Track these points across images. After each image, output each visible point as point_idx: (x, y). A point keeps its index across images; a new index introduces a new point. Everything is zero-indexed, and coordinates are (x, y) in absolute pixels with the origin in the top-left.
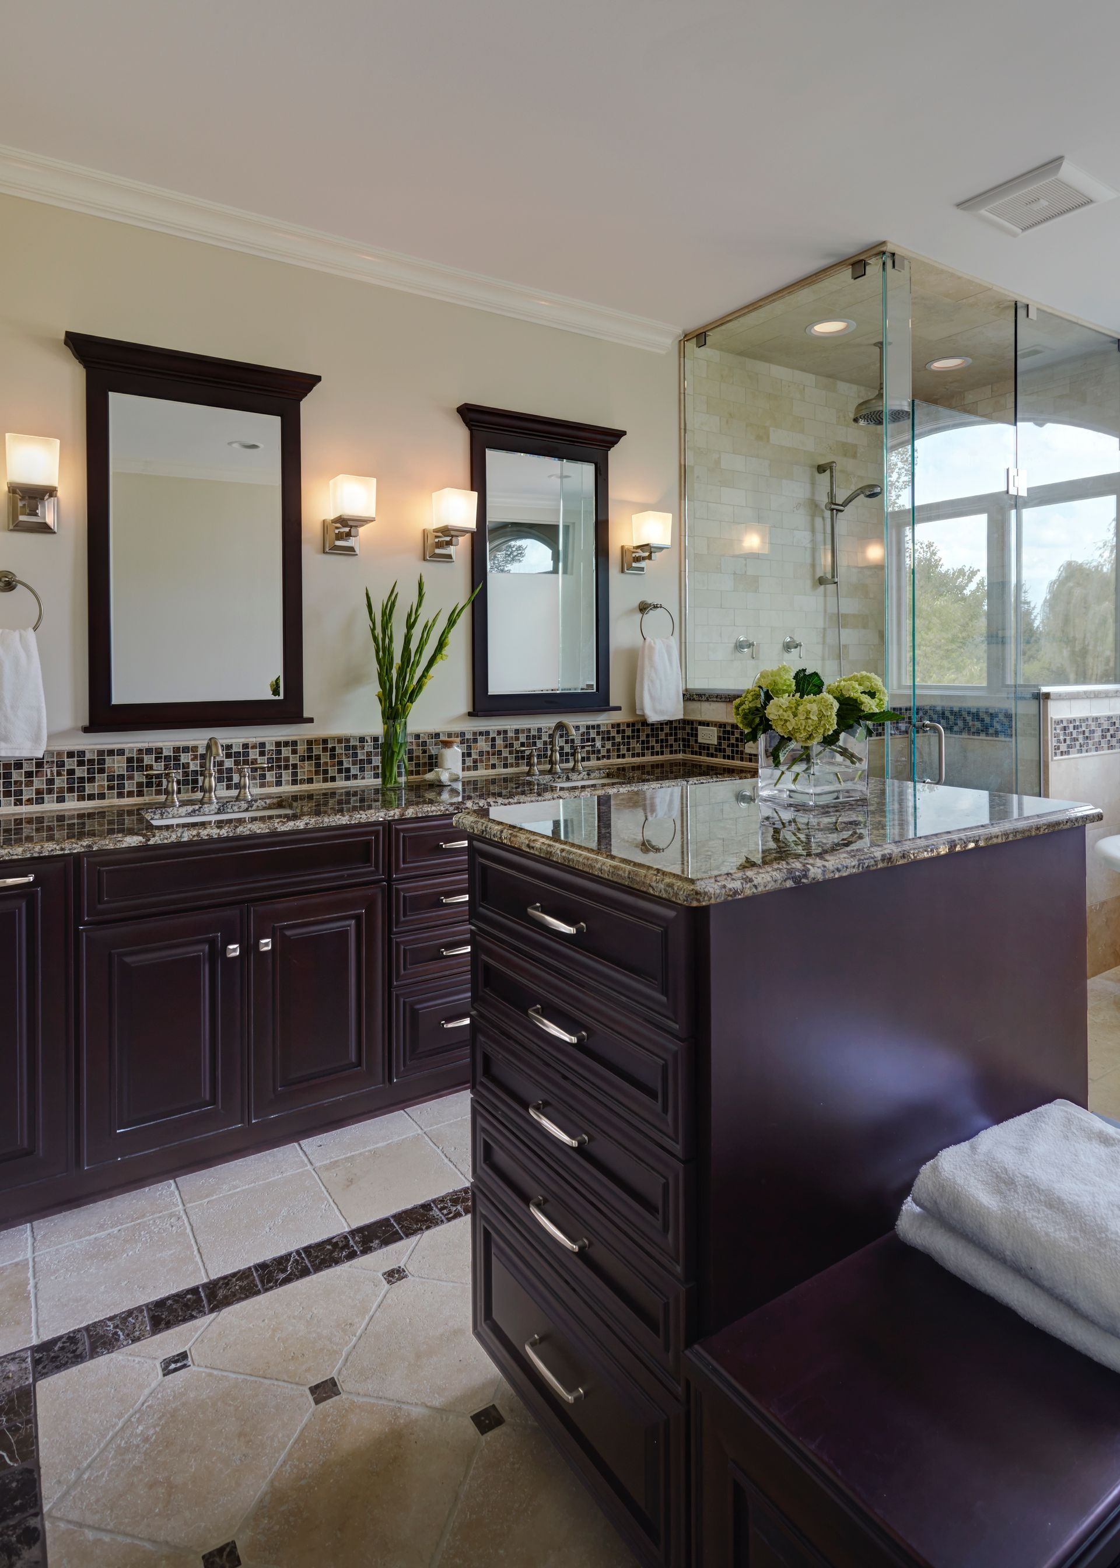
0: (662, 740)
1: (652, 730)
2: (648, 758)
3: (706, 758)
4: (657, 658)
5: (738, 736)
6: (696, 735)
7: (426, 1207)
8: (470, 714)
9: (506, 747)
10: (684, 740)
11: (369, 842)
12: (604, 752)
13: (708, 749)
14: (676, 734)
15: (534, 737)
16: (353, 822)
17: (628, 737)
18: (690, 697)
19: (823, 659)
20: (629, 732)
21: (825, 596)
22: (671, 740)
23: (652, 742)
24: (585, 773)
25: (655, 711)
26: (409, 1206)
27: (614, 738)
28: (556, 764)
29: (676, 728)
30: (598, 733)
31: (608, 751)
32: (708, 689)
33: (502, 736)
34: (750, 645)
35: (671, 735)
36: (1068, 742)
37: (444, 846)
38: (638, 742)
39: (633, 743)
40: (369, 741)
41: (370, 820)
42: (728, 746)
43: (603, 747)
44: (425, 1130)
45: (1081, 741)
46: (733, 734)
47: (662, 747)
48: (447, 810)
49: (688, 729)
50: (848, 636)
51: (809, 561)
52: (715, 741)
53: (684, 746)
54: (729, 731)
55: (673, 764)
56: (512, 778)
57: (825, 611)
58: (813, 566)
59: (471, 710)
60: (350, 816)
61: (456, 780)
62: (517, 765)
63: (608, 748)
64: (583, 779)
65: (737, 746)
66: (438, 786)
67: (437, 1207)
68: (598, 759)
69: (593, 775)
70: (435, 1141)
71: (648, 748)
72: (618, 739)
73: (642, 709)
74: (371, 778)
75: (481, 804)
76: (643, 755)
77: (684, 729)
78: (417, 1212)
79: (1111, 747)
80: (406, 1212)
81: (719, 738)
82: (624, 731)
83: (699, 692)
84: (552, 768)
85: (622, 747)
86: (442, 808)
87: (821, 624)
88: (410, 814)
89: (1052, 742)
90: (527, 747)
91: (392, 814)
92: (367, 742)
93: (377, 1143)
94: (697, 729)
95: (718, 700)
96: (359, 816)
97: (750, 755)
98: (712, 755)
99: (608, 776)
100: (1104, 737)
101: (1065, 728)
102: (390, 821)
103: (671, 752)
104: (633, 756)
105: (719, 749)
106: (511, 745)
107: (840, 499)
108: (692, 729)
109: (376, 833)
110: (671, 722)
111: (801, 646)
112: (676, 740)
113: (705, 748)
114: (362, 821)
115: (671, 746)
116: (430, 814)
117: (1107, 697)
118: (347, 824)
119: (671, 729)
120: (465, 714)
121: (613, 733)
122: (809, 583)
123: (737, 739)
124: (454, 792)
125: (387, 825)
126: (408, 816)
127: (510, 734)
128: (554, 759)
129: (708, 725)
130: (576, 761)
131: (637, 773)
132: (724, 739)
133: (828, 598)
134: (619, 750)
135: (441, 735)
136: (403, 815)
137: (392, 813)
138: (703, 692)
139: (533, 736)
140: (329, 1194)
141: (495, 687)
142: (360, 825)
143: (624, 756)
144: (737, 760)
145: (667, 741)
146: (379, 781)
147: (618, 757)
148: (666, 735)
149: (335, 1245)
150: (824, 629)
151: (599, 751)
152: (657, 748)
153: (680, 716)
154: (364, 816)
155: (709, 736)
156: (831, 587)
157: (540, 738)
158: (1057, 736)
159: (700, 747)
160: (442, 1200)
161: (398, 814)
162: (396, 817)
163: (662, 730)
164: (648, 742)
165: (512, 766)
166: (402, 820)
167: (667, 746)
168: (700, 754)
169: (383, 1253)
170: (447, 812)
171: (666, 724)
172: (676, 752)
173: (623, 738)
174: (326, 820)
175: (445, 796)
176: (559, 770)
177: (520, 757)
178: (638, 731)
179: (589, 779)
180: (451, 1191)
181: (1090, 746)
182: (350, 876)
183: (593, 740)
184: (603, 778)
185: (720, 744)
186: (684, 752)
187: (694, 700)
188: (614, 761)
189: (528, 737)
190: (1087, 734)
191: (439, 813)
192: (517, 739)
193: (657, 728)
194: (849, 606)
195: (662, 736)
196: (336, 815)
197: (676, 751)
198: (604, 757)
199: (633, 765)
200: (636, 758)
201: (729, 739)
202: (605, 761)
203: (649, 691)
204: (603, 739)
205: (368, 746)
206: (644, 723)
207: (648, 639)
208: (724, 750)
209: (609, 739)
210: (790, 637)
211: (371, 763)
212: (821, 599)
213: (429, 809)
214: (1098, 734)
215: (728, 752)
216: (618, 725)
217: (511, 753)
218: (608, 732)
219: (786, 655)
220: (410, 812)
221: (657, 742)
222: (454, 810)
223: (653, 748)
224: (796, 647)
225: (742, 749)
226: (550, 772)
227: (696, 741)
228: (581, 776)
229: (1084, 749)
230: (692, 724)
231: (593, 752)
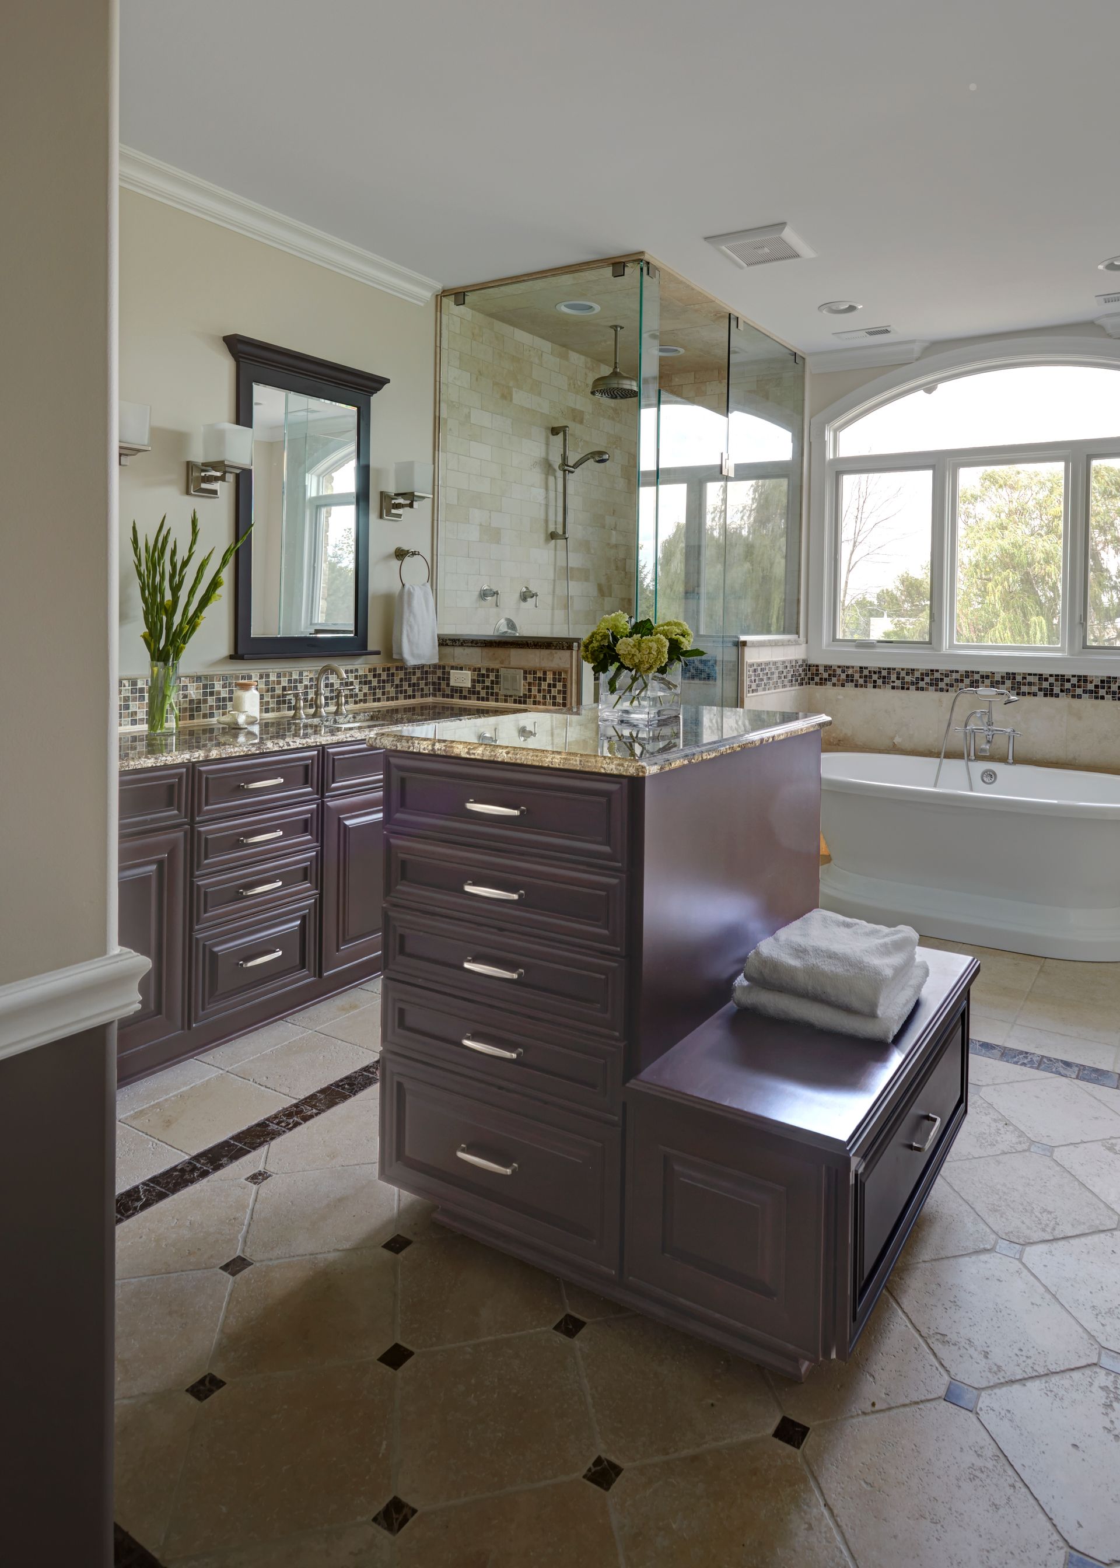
0: (414, 684)
1: (406, 674)
2: (402, 702)
3: (458, 700)
4: (416, 603)
5: (494, 679)
6: (448, 679)
7: (262, 1125)
8: (231, 657)
9: (268, 691)
10: (434, 684)
11: (171, 787)
12: (361, 697)
13: (461, 692)
14: (426, 678)
15: (296, 681)
16: (158, 765)
17: (384, 681)
18: (444, 642)
19: (553, 609)
20: (384, 677)
21: (556, 550)
22: (422, 683)
23: (405, 686)
24: (351, 716)
25: (412, 654)
26: (244, 1128)
27: (370, 682)
28: (321, 708)
29: (427, 672)
30: (356, 677)
31: (365, 695)
32: (462, 635)
33: (264, 680)
34: (497, 593)
35: (422, 679)
36: (757, 682)
37: (245, 787)
38: (392, 686)
39: (388, 687)
40: (127, 685)
41: (175, 762)
42: (483, 689)
43: (360, 691)
44: (227, 1069)
45: (765, 681)
46: (488, 677)
47: (414, 691)
48: (249, 750)
49: (439, 673)
50: (575, 588)
51: (543, 516)
52: (468, 684)
53: (434, 690)
54: (483, 674)
55: (423, 707)
56: (273, 723)
57: (555, 565)
58: (547, 521)
59: (232, 653)
60: (156, 758)
61: (252, 723)
62: (279, 710)
63: (365, 691)
64: (349, 722)
65: (492, 688)
66: (234, 729)
67: (272, 1123)
68: (356, 703)
69: (358, 718)
70: (242, 1076)
71: (401, 692)
72: (375, 683)
73: (401, 653)
74: (128, 724)
75: (281, 745)
76: (397, 699)
77: (434, 673)
78: (253, 1131)
79: (784, 686)
80: (243, 1132)
81: (473, 681)
82: (380, 675)
83: (452, 638)
84: (337, 709)
85: (377, 691)
86: (245, 749)
87: (551, 576)
88: (215, 755)
89: (747, 682)
90: (289, 690)
91: (197, 756)
92: (124, 686)
93: (179, 1088)
94: (449, 673)
95: (473, 645)
96: (164, 758)
97: (506, 696)
98: (465, 698)
99: (372, 718)
100: (780, 678)
101: (755, 671)
102: (194, 763)
103: (422, 696)
104: (388, 699)
105: (473, 692)
106: (273, 689)
107: (571, 463)
108: (444, 673)
109: (180, 776)
110: (423, 666)
111: (537, 596)
112: (426, 684)
113: (457, 691)
114: (168, 763)
115: (422, 690)
116: (233, 755)
117: (783, 645)
118: (152, 767)
119: (422, 673)
120: (226, 658)
121: (370, 678)
122: (542, 536)
123: (492, 682)
124: (251, 734)
125: (192, 767)
126: (213, 758)
127: (273, 678)
128: (319, 702)
129: (461, 669)
130: (338, 705)
131: (409, 715)
132: (479, 682)
133: (558, 552)
134: (374, 694)
135: (203, 678)
136: (208, 756)
137: (196, 754)
138: (458, 638)
139: (294, 679)
140: (150, 1136)
141: (257, 630)
142: (166, 767)
143: (379, 700)
144: (492, 701)
145: (418, 684)
146: (145, 727)
147: (374, 700)
148: (418, 679)
149: (182, 1170)
150: (554, 580)
151: (356, 695)
152: (410, 692)
153: (436, 661)
154: (169, 758)
155: (462, 679)
156: (561, 542)
157: (301, 682)
158: (750, 676)
159: (452, 690)
160: (276, 1117)
161: (203, 755)
162: (201, 759)
163: (414, 674)
164: (401, 686)
165: (273, 711)
166: (207, 761)
167: (418, 690)
168: (452, 697)
169: (238, 1166)
170: (250, 753)
171: (418, 668)
172: (426, 696)
173: (379, 682)
174: (132, 763)
175: (242, 739)
176: (324, 714)
177: (281, 701)
178: (393, 674)
179: (354, 722)
180: (281, 1109)
181: (771, 685)
182: (153, 821)
183: (352, 684)
184: (367, 720)
185: (474, 686)
186: (435, 695)
187: (447, 645)
188: (370, 704)
189: (290, 681)
190: (769, 676)
191: (242, 754)
192: (279, 683)
193: (410, 672)
194: (576, 560)
195: (414, 680)
196: (140, 758)
197: (426, 694)
198: (361, 701)
199: (387, 708)
200: (390, 702)
201: (483, 682)
202: (362, 704)
203: (408, 636)
204: (360, 683)
205: (126, 690)
206: (402, 667)
207: (407, 586)
208: (479, 693)
209: (365, 683)
210: (526, 587)
211: (128, 708)
212: (553, 552)
213: (232, 750)
214: (776, 675)
215: (483, 694)
216: (375, 670)
217: (272, 697)
218: (366, 676)
219: (523, 604)
220: (214, 754)
221: (409, 686)
222: (256, 750)
223: (406, 691)
224: (532, 597)
225: (498, 691)
226: (314, 715)
227: (448, 685)
228: (348, 718)
229: (767, 687)
230: (444, 668)
231: (351, 696)
